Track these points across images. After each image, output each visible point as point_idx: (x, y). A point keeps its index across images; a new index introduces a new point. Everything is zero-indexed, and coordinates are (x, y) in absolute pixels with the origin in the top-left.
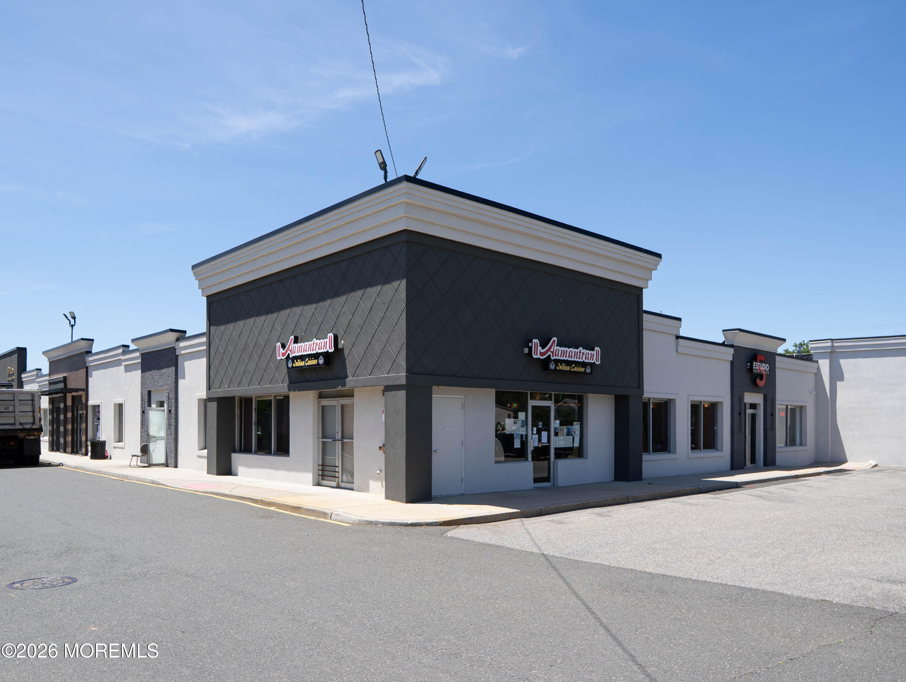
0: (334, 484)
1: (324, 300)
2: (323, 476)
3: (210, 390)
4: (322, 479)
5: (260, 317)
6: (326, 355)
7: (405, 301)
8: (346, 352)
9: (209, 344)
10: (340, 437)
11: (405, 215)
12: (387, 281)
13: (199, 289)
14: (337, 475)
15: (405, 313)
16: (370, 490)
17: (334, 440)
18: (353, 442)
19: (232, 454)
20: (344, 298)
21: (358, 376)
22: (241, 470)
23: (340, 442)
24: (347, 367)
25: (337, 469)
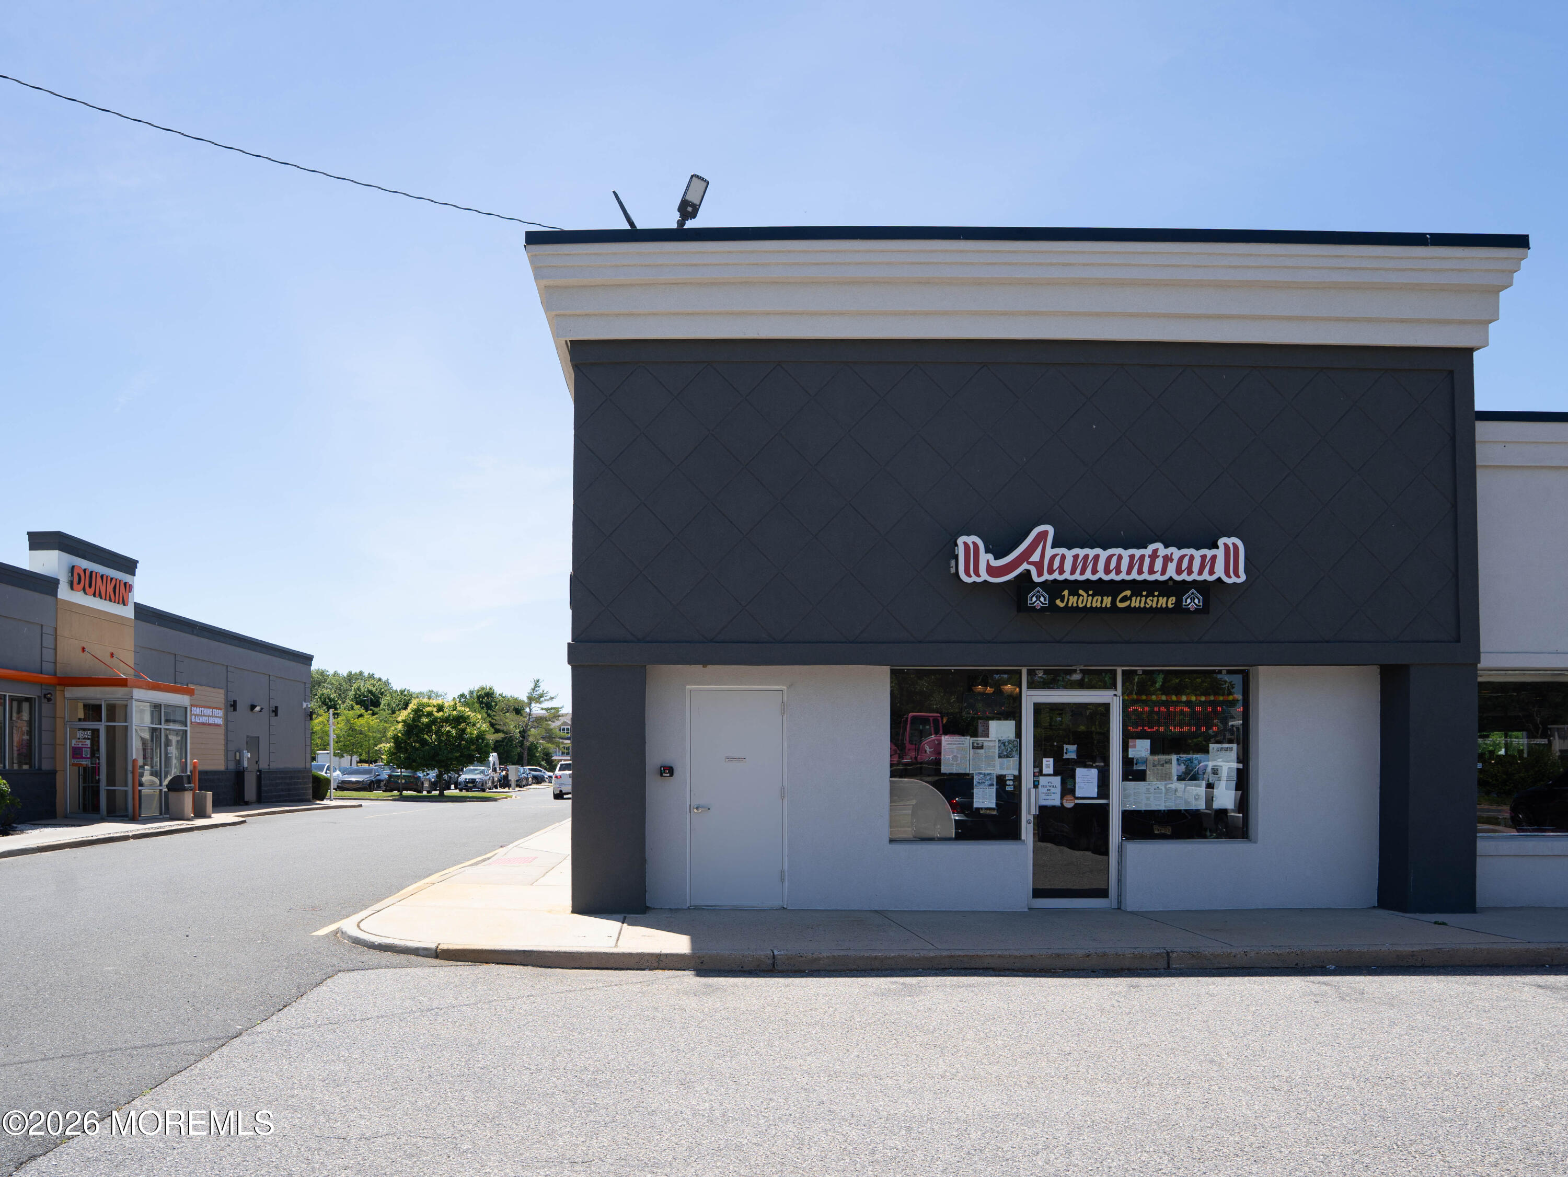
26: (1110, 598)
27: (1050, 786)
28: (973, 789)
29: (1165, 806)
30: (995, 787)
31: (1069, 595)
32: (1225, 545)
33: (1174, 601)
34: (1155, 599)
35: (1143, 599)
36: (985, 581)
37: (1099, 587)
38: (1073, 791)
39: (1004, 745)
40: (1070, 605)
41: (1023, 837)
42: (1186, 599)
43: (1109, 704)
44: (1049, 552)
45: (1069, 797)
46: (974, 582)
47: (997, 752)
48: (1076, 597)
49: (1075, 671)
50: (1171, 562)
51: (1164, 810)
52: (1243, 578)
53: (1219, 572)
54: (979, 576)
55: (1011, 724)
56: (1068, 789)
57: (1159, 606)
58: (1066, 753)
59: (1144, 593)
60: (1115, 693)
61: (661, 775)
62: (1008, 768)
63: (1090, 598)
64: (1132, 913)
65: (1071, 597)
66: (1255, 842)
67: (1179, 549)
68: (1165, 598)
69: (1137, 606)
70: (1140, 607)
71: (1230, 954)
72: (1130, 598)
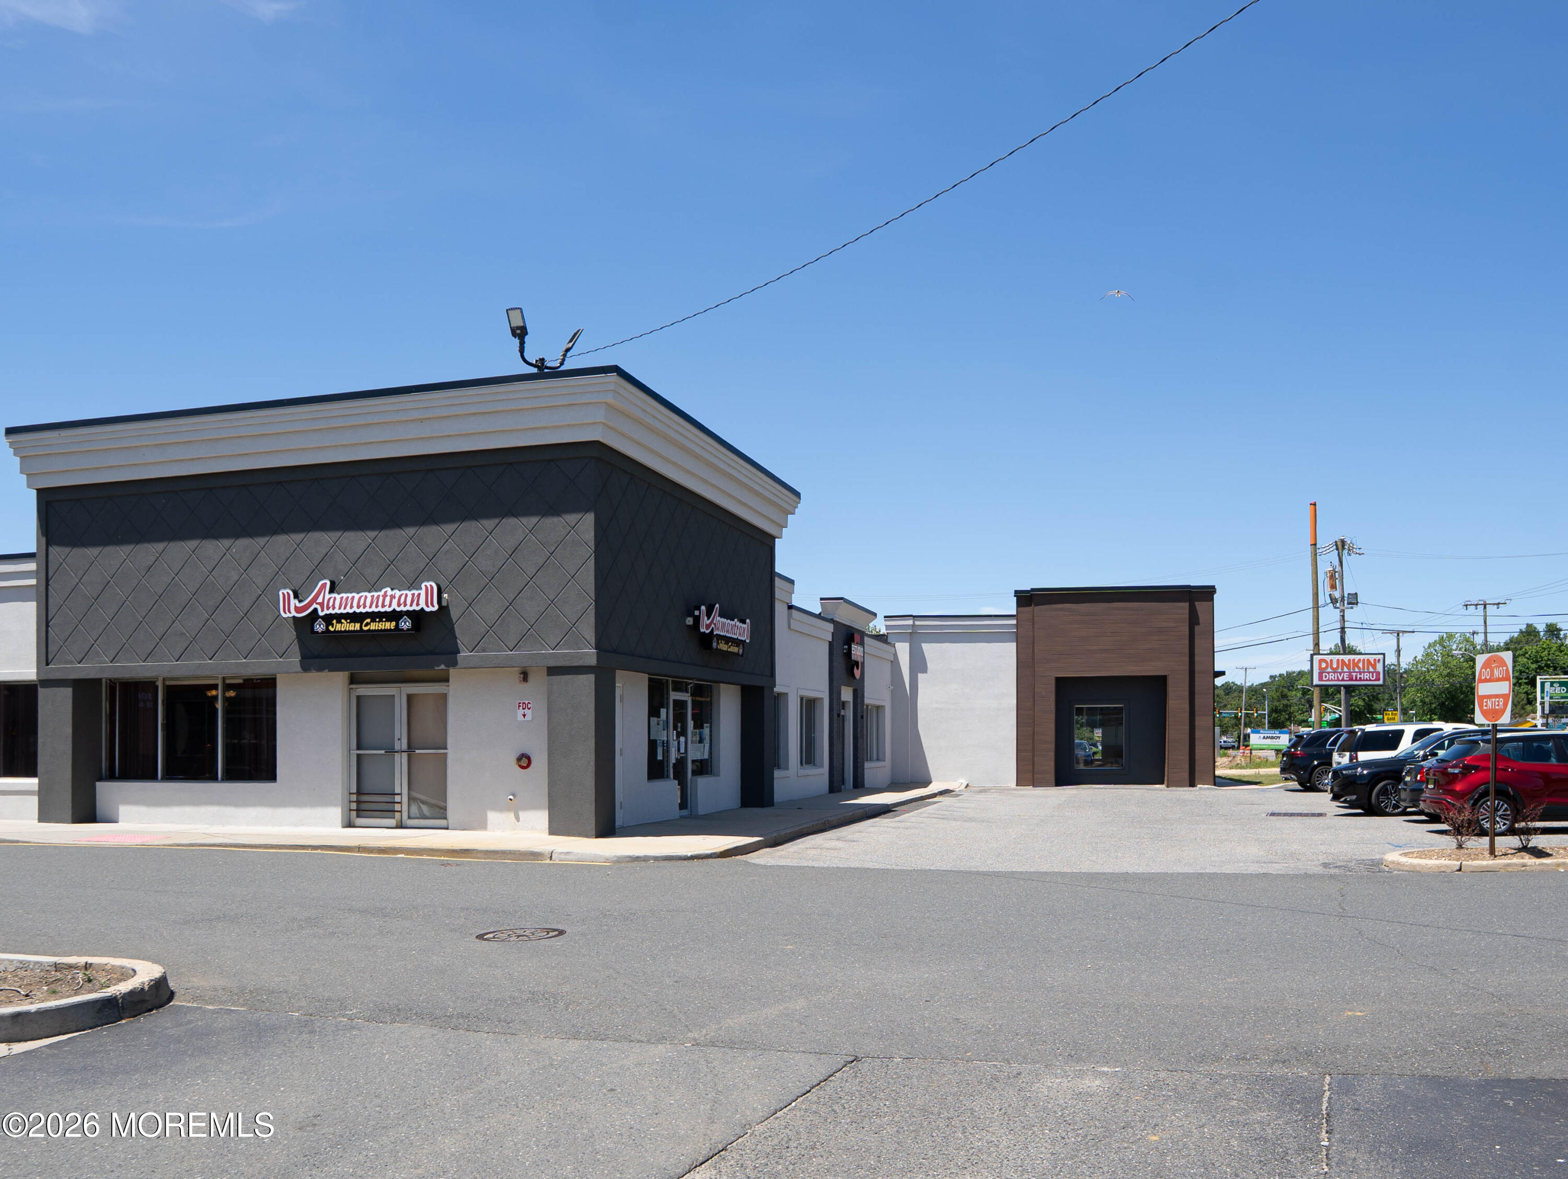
0: (392, 822)
1: (399, 526)
2: (360, 812)
3: (47, 664)
4: (358, 816)
5: (215, 542)
6: (418, 617)
7: (592, 544)
8: (454, 614)
9: (46, 577)
10: (405, 747)
11: (604, 421)
12: (554, 510)
13: (21, 473)
14: (397, 807)
15: (593, 561)
16: (489, 826)
17: (391, 751)
18: (446, 754)
19: (97, 783)
20: (450, 528)
21: (484, 651)
22: (124, 811)
23: (405, 755)
24: (458, 635)
25: (397, 799)
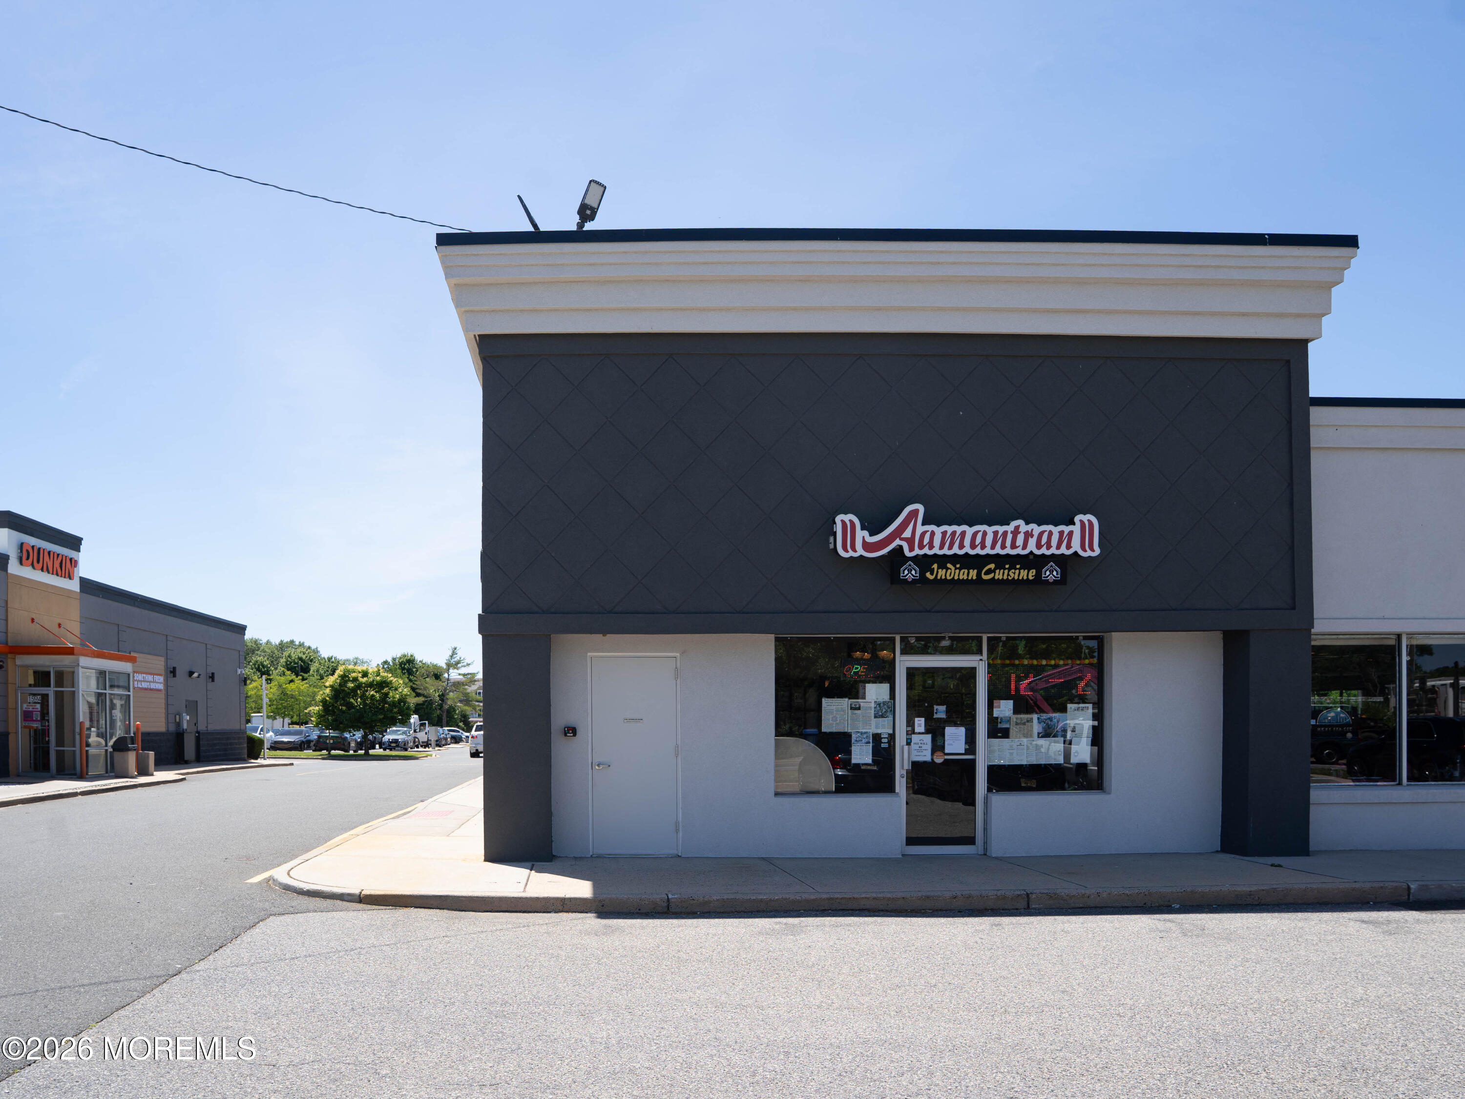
26: (976, 571)
27: (921, 744)
28: (851, 746)
29: (1027, 761)
30: (871, 745)
31: (938, 568)
32: (1081, 521)
33: (1034, 574)
34: (1017, 571)
35: (1006, 571)
36: (861, 556)
37: (966, 561)
38: (943, 748)
39: (880, 706)
40: (939, 578)
41: (897, 790)
42: (1046, 572)
43: (975, 668)
44: (920, 529)
45: (939, 753)
46: (851, 557)
47: (873, 712)
48: (944, 570)
49: (944, 638)
50: (1032, 537)
51: (1026, 765)
52: (1097, 551)
53: (1076, 546)
54: (855, 551)
55: (886, 687)
56: (938, 746)
57: (1021, 578)
58: (936, 713)
59: (1007, 566)
60: (981, 658)
61: (566, 735)
62: (883, 728)
63: (957, 571)
64: (997, 858)
65: (940, 570)
66: (1109, 793)
67: (1039, 525)
68: (1026, 571)
69: (1000, 578)
70: (1003, 579)
71: (1084, 895)
72: (994, 571)
